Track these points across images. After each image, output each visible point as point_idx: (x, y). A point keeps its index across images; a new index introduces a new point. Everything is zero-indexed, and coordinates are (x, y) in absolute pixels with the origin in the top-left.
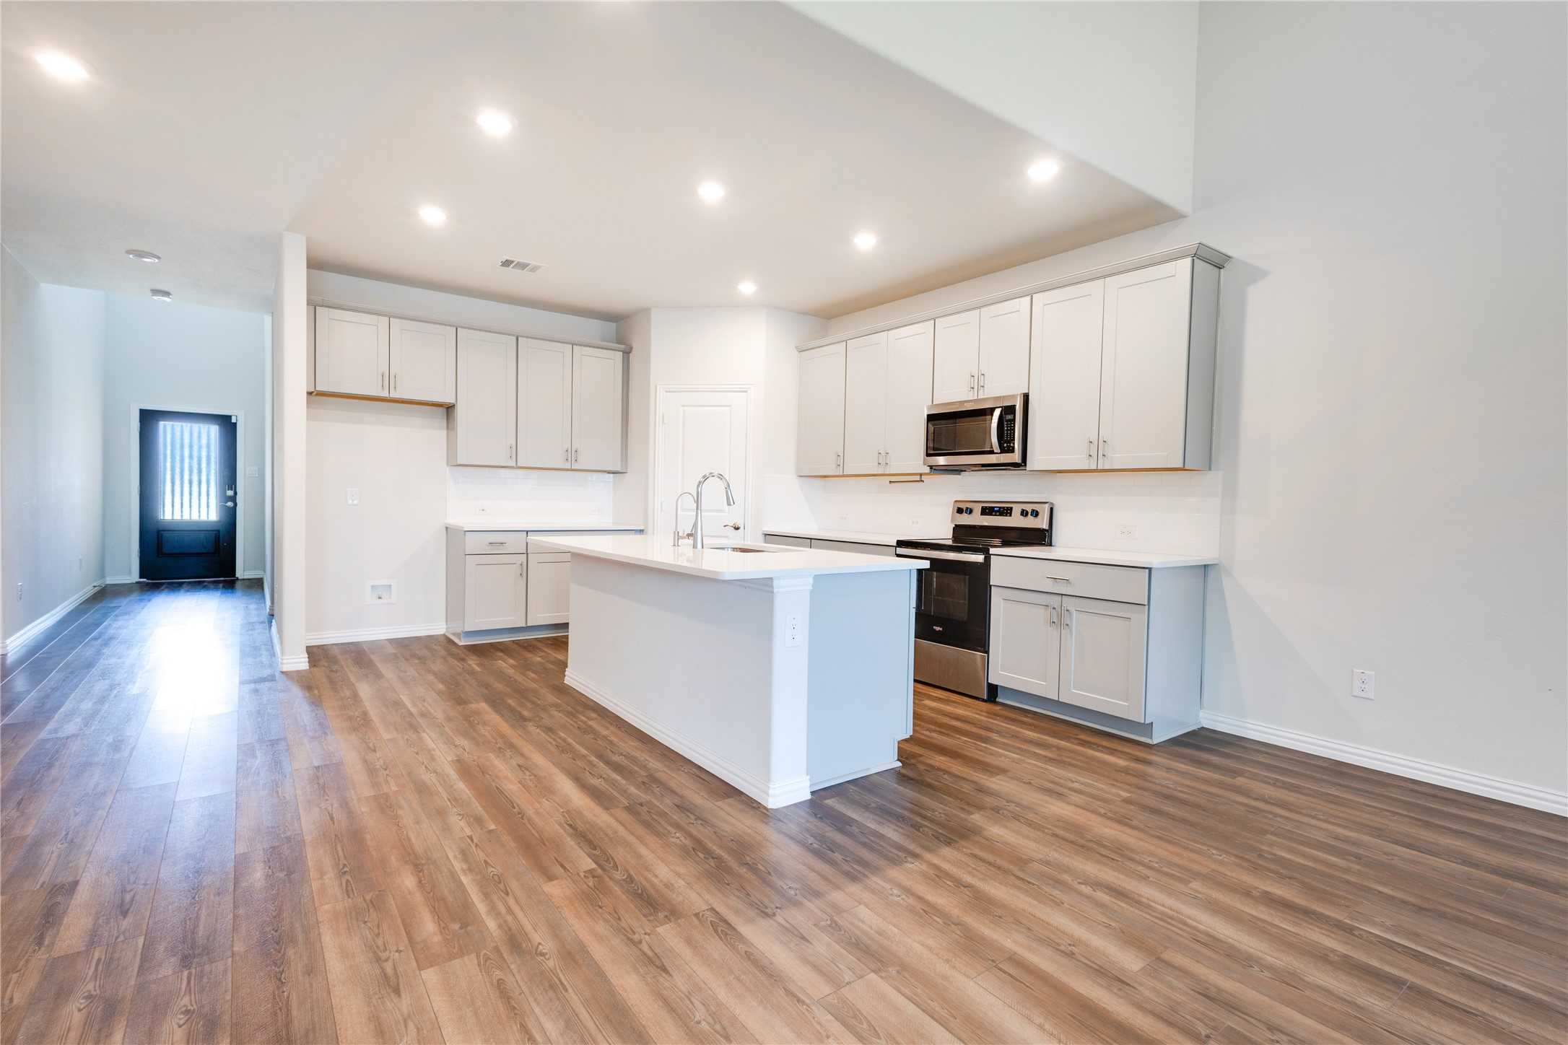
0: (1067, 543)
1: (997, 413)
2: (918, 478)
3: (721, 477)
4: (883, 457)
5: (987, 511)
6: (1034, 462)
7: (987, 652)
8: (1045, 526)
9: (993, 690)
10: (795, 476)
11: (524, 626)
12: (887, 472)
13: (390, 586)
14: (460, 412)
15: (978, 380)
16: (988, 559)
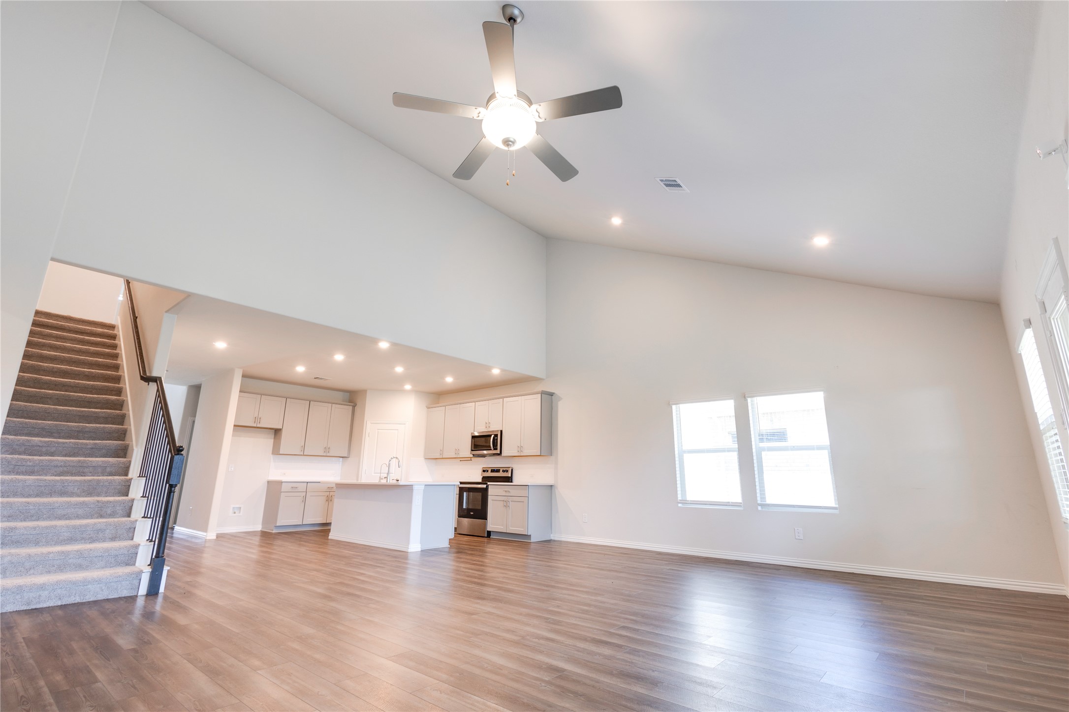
0: (516, 480)
1: (493, 436)
2: (470, 459)
3: (397, 458)
4: (457, 451)
5: (493, 471)
6: (504, 453)
7: (487, 520)
8: (510, 475)
9: (489, 533)
10: (423, 459)
11: (301, 524)
12: (458, 457)
13: (240, 508)
14: (284, 433)
15: (488, 424)
16: (487, 486)
